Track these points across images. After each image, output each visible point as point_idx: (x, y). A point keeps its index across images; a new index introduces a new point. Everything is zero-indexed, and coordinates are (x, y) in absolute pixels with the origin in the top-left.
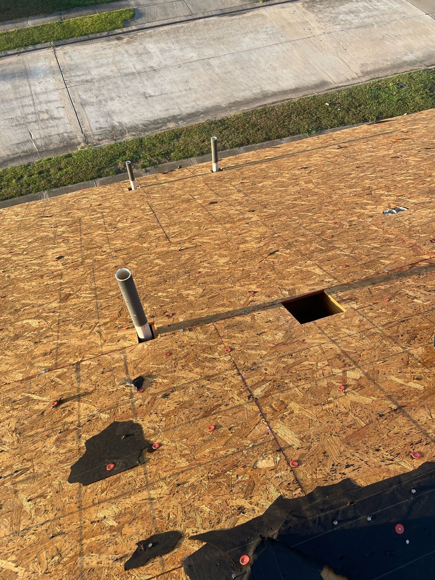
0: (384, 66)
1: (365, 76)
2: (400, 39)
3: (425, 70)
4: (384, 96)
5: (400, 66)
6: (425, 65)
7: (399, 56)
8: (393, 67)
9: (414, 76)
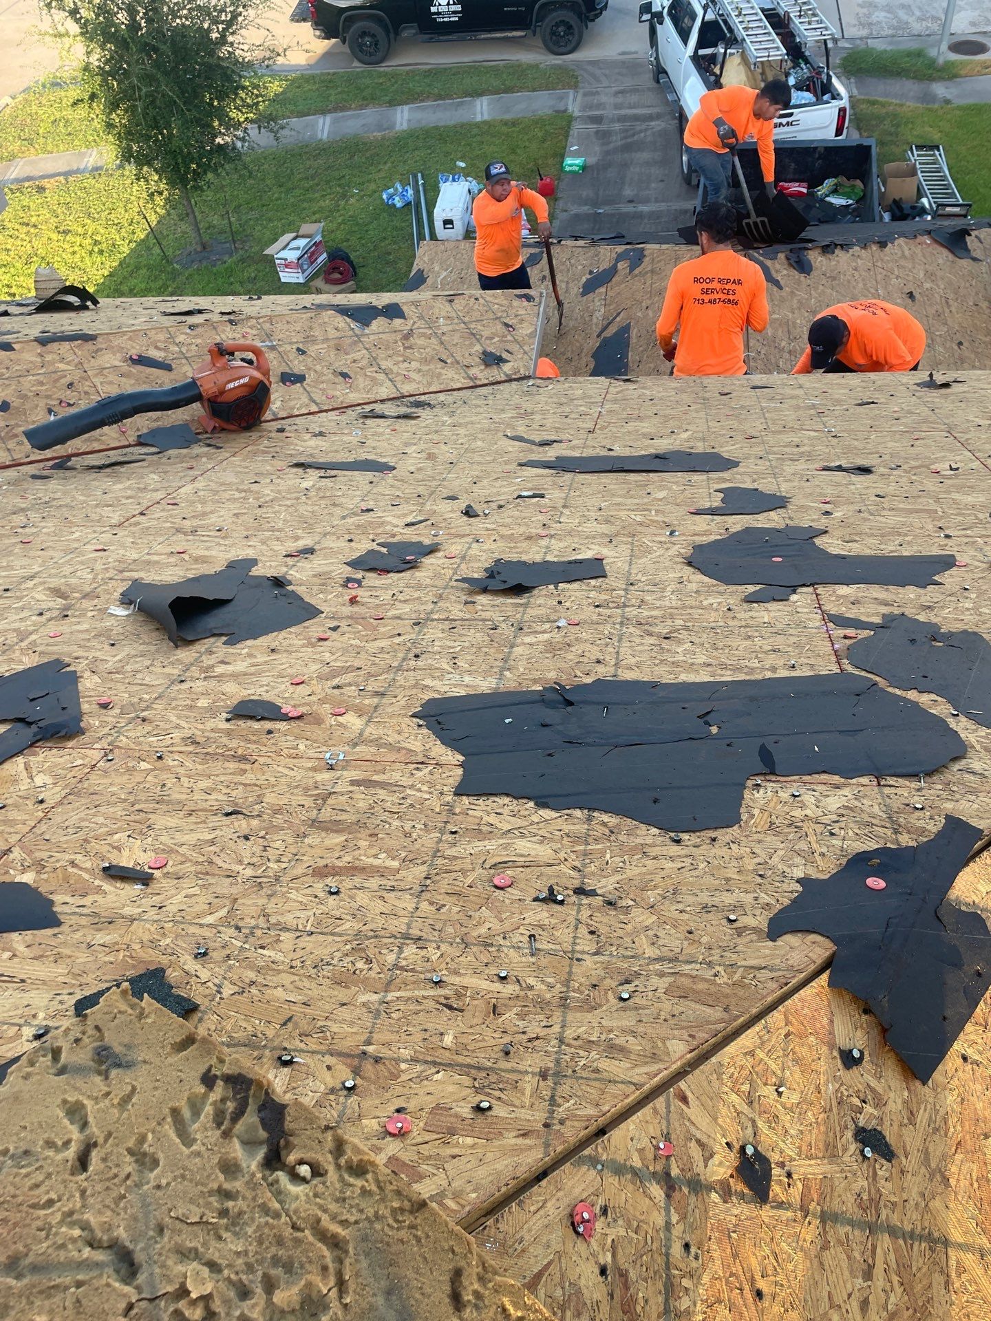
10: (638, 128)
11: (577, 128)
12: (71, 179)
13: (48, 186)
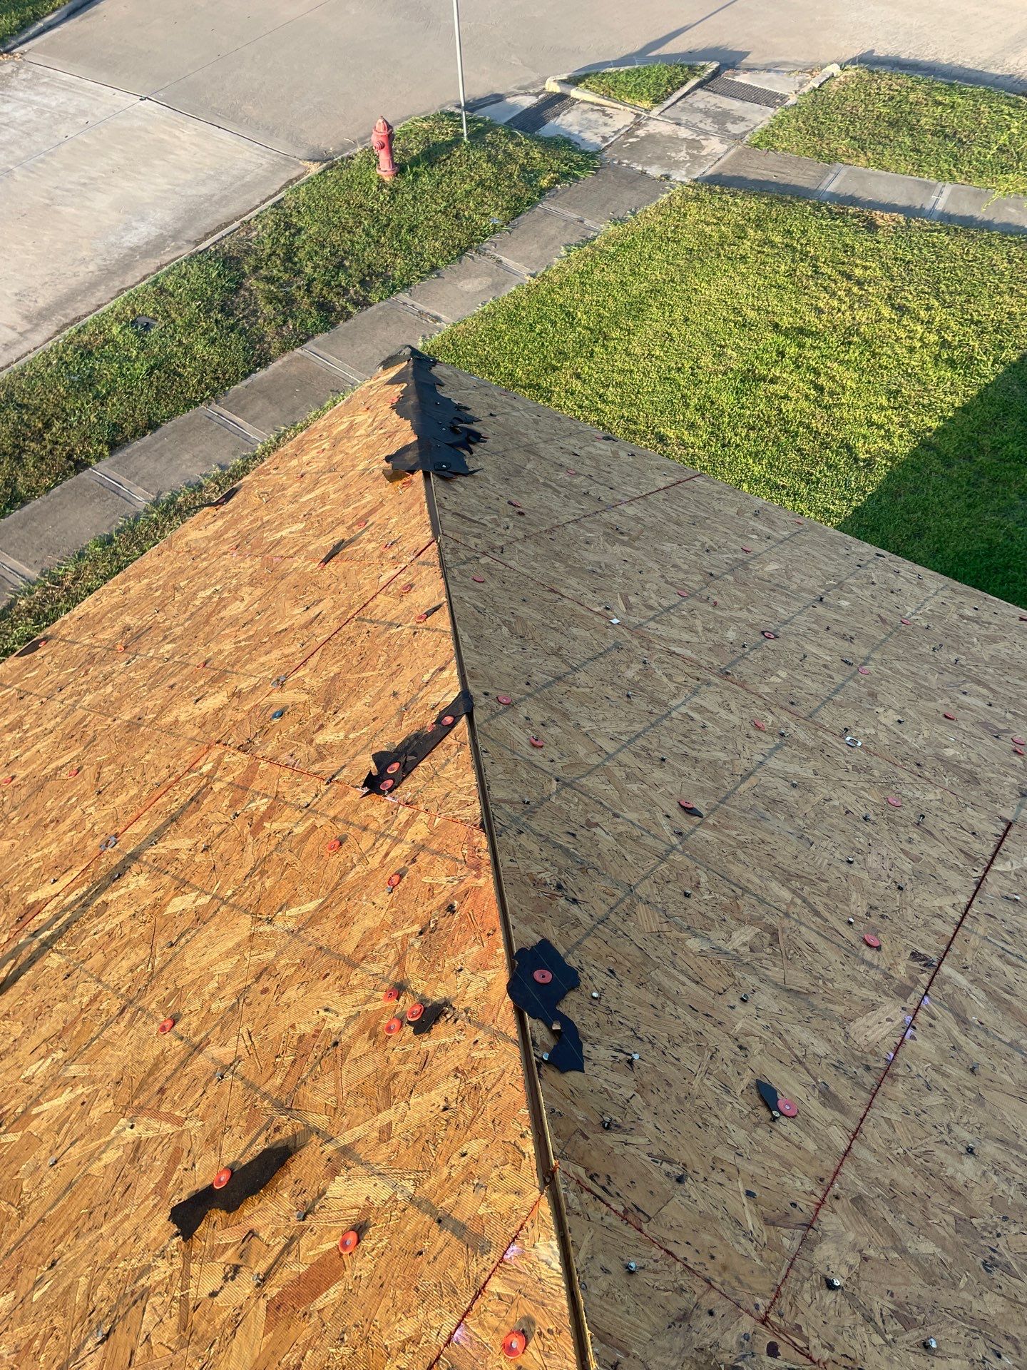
0: (81, 278)
1: (37, 325)
2: (98, 190)
3: (193, 256)
4: (108, 370)
5: (125, 264)
6: (188, 242)
7: (112, 239)
8: (108, 273)
9: (169, 283)
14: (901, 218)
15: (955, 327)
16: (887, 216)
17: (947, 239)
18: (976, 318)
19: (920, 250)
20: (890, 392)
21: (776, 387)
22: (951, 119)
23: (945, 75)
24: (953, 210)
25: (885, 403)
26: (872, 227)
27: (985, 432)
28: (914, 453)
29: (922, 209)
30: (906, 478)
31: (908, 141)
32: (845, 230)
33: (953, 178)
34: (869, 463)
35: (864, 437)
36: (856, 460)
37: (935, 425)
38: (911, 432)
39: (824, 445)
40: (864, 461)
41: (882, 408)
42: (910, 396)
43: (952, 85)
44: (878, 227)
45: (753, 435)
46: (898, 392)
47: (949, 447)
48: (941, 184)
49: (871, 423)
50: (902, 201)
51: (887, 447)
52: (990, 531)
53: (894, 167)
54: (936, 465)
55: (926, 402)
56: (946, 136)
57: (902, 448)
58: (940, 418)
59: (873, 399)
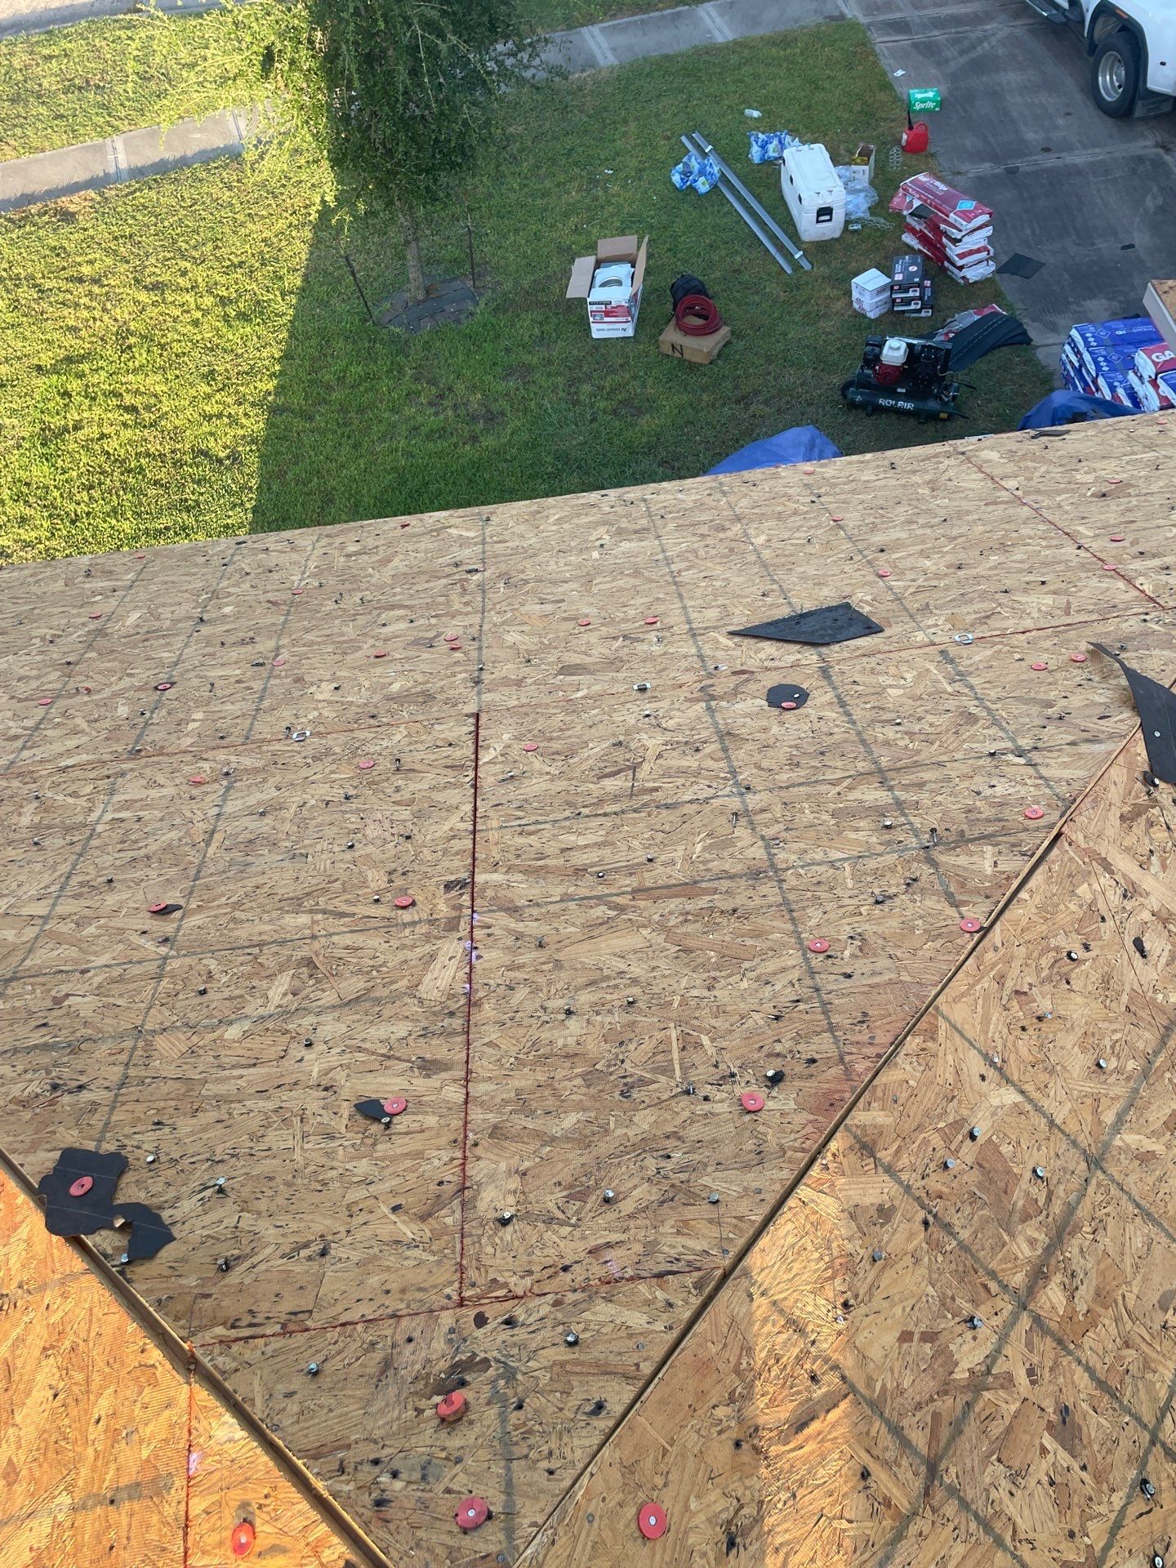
10: (973, 36)
11: (882, 42)
12: (109, 194)
13: (72, 208)
14: (91, 193)
15: (223, 280)
16: (75, 198)
17: (153, 194)
18: (236, 261)
19: (133, 217)
20: (204, 376)
21: (86, 431)
22: (72, 69)
23: (36, 25)
24: (139, 162)
25: (208, 390)
26: (68, 217)
27: (321, 368)
28: (270, 424)
29: (107, 175)
30: (278, 453)
31: (43, 110)
32: (41, 233)
33: (116, 129)
34: (234, 457)
35: (212, 434)
36: (220, 461)
37: (271, 386)
38: (253, 405)
39: (178, 464)
40: (228, 458)
41: (208, 397)
42: (226, 370)
43: (50, 32)
44: (73, 214)
45: (95, 493)
46: (212, 372)
47: (297, 400)
48: (108, 141)
49: (209, 418)
50: (81, 176)
51: (241, 432)
52: (389, 459)
53: (47, 144)
54: (299, 424)
55: (246, 368)
56: (80, 88)
57: (255, 424)
58: (270, 376)
59: (193, 392)
